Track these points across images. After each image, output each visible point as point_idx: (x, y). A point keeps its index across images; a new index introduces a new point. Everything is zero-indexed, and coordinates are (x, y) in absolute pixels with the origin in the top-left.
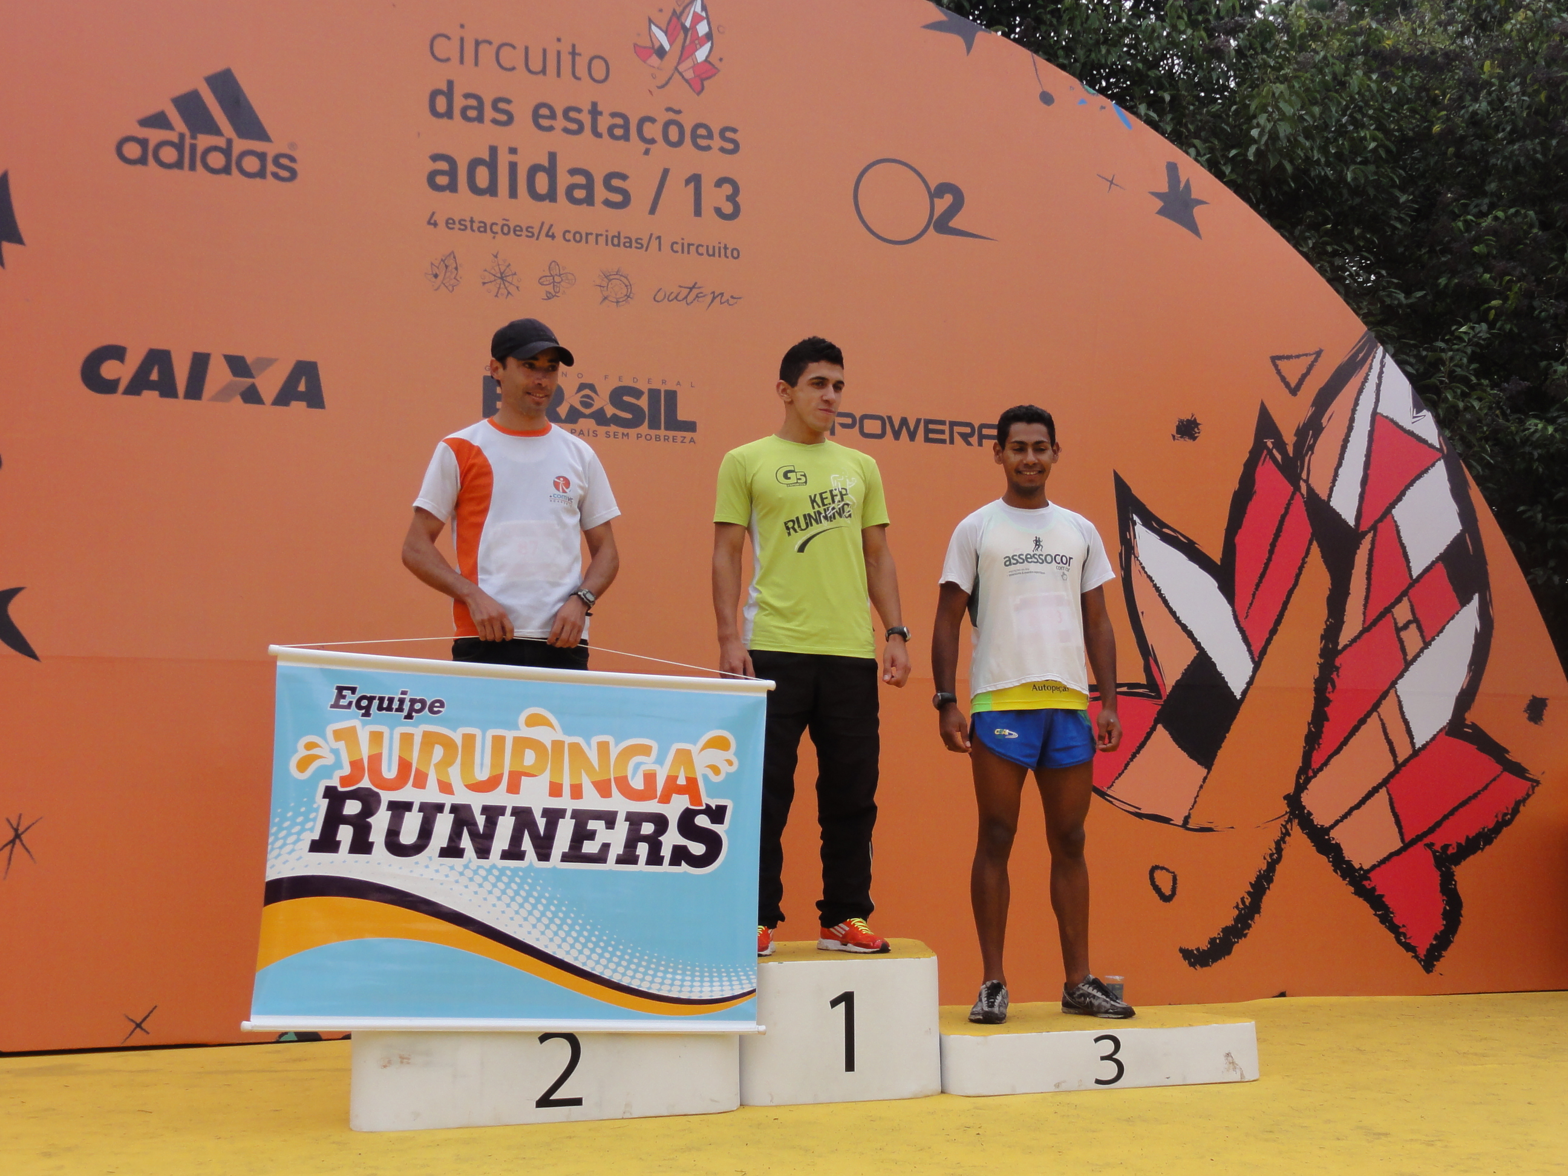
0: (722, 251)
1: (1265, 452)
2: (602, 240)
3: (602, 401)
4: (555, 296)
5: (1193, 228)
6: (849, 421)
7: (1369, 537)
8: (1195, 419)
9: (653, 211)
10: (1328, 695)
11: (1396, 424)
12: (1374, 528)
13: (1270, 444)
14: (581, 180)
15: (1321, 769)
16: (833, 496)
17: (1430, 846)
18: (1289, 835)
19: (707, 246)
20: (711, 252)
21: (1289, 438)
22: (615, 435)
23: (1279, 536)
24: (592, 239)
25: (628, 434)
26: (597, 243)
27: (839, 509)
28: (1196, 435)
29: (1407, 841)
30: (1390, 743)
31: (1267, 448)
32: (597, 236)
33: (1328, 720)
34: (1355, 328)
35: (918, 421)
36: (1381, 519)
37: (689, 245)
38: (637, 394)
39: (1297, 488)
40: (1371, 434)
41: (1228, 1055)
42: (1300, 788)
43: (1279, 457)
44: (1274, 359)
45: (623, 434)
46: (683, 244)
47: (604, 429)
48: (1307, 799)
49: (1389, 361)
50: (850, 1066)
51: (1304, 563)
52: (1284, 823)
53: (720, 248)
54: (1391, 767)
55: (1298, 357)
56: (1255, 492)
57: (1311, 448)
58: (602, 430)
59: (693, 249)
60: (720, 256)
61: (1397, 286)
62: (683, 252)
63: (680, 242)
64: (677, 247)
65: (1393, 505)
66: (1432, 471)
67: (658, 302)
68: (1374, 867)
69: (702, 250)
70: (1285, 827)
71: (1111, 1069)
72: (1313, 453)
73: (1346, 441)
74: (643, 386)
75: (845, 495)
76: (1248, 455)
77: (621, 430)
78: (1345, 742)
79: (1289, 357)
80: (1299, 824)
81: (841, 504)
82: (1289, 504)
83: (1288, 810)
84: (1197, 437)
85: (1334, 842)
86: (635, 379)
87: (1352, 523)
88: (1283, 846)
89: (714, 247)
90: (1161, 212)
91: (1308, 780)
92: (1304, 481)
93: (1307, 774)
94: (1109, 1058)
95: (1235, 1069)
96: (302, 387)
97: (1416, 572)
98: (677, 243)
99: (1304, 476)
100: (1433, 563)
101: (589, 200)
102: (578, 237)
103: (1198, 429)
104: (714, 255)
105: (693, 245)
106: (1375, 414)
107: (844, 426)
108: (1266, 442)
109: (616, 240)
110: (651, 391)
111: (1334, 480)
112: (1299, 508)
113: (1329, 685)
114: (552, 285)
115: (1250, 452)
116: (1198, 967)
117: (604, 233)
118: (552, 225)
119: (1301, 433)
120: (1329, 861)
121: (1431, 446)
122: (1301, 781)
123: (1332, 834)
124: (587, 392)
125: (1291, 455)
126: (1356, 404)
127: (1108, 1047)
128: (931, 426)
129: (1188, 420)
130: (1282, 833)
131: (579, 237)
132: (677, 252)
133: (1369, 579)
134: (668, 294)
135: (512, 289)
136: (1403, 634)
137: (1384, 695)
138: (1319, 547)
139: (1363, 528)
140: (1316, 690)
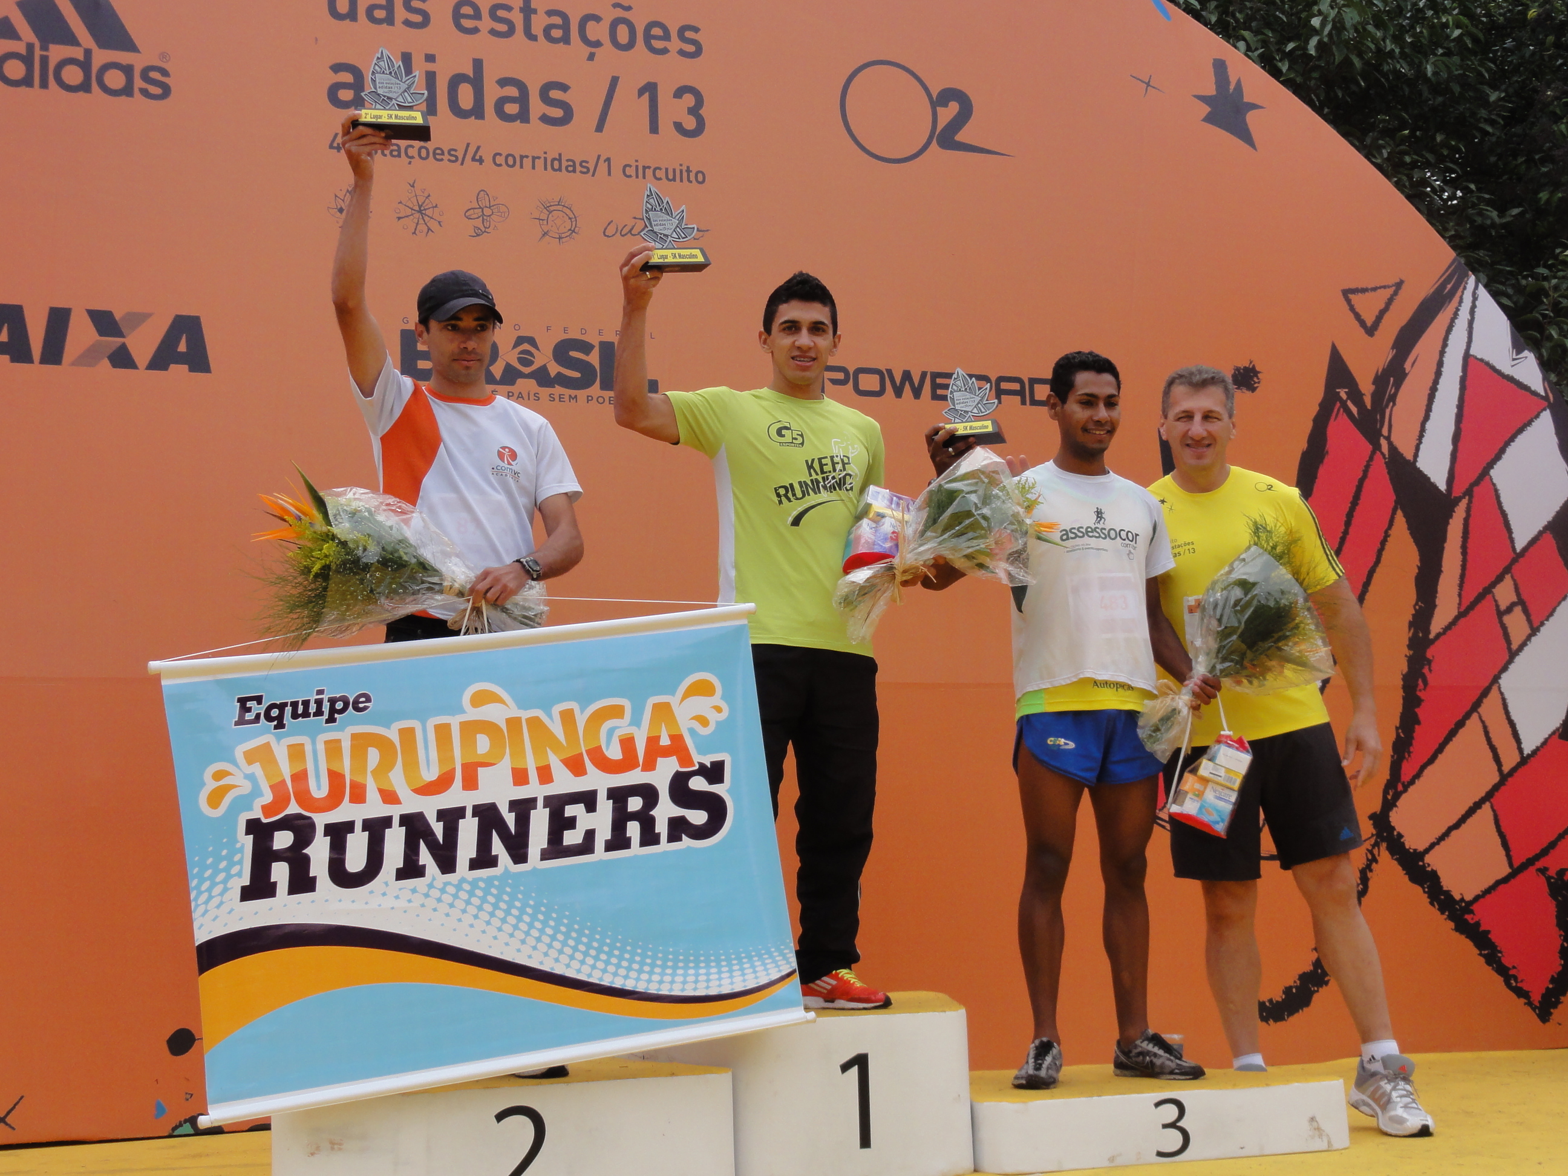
0: (685, 174)
1: (1338, 404)
2: (539, 163)
3: (543, 357)
4: (485, 232)
5: (1246, 136)
6: (840, 376)
7: (1464, 503)
8: (1254, 365)
9: (600, 128)
10: (1418, 693)
11: (1493, 368)
12: (1469, 492)
13: (1344, 396)
14: (512, 91)
15: (1412, 782)
16: (834, 464)
17: (1543, 871)
18: (1376, 862)
19: (667, 169)
20: (671, 177)
21: (1367, 387)
22: (560, 398)
23: (1357, 504)
24: (527, 162)
25: (576, 396)
26: (534, 168)
27: (840, 479)
28: (1256, 385)
29: (1516, 865)
30: (1493, 749)
31: (1341, 399)
32: (534, 158)
33: (1418, 722)
34: (1442, 254)
35: (924, 375)
36: (1477, 482)
37: (644, 168)
38: (586, 348)
39: (1377, 447)
40: (1463, 381)
41: (1312, 1119)
42: (1389, 804)
43: (1354, 410)
44: (1346, 293)
45: (570, 396)
46: (637, 167)
47: (549, 390)
48: (1396, 818)
49: (1482, 292)
50: (865, 1141)
51: (1387, 535)
52: (1370, 848)
53: (681, 171)
54: (1496, 778)
55: (1375, 289)
56: (1327, 452)
57: (1393, 398)
58: (545, 392)
59: (649, 172)
60: (681, 180)
61: (1489, 203)
62: (637, 177)
63: (634, 164)
64: (628, 171)
65: (1491, 465)
66: (1536, 424)
67: (608, 236)
68: (1477, 898)
69: (659, 174)
70: (1371, 852)
71: (1174, 1139)
72: (1394, 404)
73: (1434, 389)
74: (594, 339)
75: (847, 464)
76: (1317, 408)
77: (567, 392)
78: (1440, 749)
79: (1364, 290)
80: (1388, 848)
81: (844, 473)
82: (1367, 467)
83: (1374, 832)
84: (1257, 387)
85: (1429, 869)
86: (583, 331)
87: (1442, 486)
88: (1369, 875)
89: (674, 171)
90: (1209, 119)
91: (1397, 796)
92: (1386, 438)
93: (1396, 788)
94: (1173, 1125)
95: (1320, 1136)
96: (182, 347)
97: (1519, 546)
98: (630, 166)
99: (1385, 432)
100: (1540, 533)
101: (523, 116)
102: (510, 161)
103: (1258, 379)
104: (674, 179)
105: (649, 167)
106: (1467, 356)
107: (835, 382)
108: (1339, 392)
109: (556, 164)
110: (602, 344)
111: (1421, 436)
112: (1379, 469)
113: (1420, 682)
114: (481, 218)
115: (1320, 405)
116: (1271, 1022)
117: (543, 156)
118: (478, 148)
119: (1380, 381)
120: (1424, 892)
121: (1535, 394)
122: (1389, 797)
123: (1428, 859)
124: (526, 346)
125: (1369, 407)
126: (1445, 345)
127: (1171, 1112)
128: (939, 381)
129: (1245, 367)
130: (1368, 859)
131: (513, 161)
132: (630, 176)
133: (1464, 553)
134: (620, 229)
135: (433, 225)
136: (1507, 619)
137: (1486, 693)
138: (1405, 516)
139: (1456, 493)
140: (1404, 687)
